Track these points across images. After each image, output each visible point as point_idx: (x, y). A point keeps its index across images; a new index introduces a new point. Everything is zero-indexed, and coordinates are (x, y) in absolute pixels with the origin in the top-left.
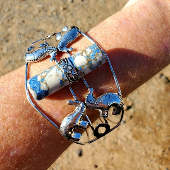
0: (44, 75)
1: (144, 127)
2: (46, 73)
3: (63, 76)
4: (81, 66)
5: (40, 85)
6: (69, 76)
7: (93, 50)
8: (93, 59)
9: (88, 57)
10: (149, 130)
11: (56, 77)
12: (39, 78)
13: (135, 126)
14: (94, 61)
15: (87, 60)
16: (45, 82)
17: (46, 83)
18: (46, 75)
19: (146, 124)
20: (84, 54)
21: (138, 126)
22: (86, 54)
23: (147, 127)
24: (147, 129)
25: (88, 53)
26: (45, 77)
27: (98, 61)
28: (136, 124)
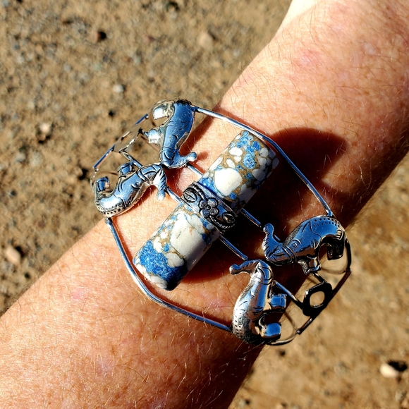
0: (164, 235)
1: (389, 240)
2: (167, 230)
3: (205, 225)
4: (233, 191)
5: (165, 260)
6: (218, 221)
7: (245, 148)
8: (252, 168)
9: (239, 167)
10: (402, 248)
11: (191, 231)
12: (158, 247)
13: (366, 242)
14: (256, 170)
15: (242, 173)
16: (172, 250)
17: (176, 252)
18: (169, 235)
19: (393, 234)
20: (229, 162)
21: (373, 240)
22: (234, 161)
23: (397, 240)
24: (396, 245)
25: (238, 159)
26: (168, 240)
27: (263, 167)
28: (368, 236)
